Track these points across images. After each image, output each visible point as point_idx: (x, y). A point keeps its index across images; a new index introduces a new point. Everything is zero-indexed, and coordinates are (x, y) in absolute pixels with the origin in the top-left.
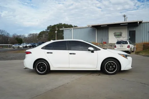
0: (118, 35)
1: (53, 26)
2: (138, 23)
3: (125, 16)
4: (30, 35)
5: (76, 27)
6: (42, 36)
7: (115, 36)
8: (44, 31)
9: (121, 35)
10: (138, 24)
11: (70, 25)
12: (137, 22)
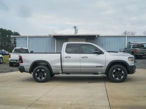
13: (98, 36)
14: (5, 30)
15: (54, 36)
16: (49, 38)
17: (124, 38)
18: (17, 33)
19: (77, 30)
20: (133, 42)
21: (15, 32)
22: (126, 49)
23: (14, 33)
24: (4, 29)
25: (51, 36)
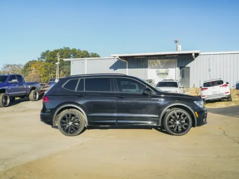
0: (163, 74)
1: (52, 52)
2: (193, 55)
3: (176, 42)
4: (8, 66)
5: (95, 55)
6: (31, 70)
7: (158, 75)
8: (35, 61)
9: (167, 74)
10: (194, 57)
11: (84, 51)
12: (191, 54)
14: (79, 50)
18: (96, 54)
21: (92, 53)
23: (91, 55)
24: (77, 49)
25: (116, 58)
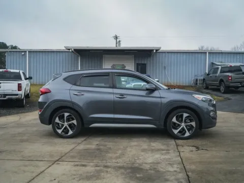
2: (155, 51)
3: (116, 38)
13: (156, 50)
15: (74, 50)
16: (67, 53)
17: (203, 55)
18: (16, 47)
19: (119, 41)
20: (219, 62)
21: (12, 46)
22: (208, 75)
23: (10, 47)
25: (71, 51)
